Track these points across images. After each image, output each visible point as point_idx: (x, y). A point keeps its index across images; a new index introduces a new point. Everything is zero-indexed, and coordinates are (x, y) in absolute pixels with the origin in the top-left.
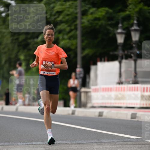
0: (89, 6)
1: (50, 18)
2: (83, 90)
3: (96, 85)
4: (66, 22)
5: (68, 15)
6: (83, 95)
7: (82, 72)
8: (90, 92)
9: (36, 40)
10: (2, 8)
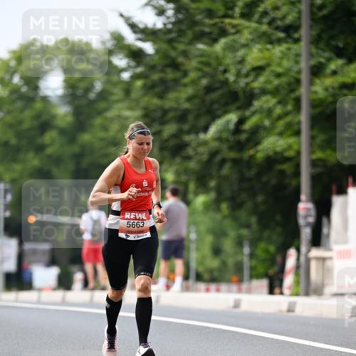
0: (327, 54)
1: (235, 82)
2: (315, 253)
3: (346, 242)
4: (275, 92)
5: (278, 75)
6: (313, 265)
7: (313, 212)
8: (331, 258)
9: (202, 136)
10: (121, 59)
